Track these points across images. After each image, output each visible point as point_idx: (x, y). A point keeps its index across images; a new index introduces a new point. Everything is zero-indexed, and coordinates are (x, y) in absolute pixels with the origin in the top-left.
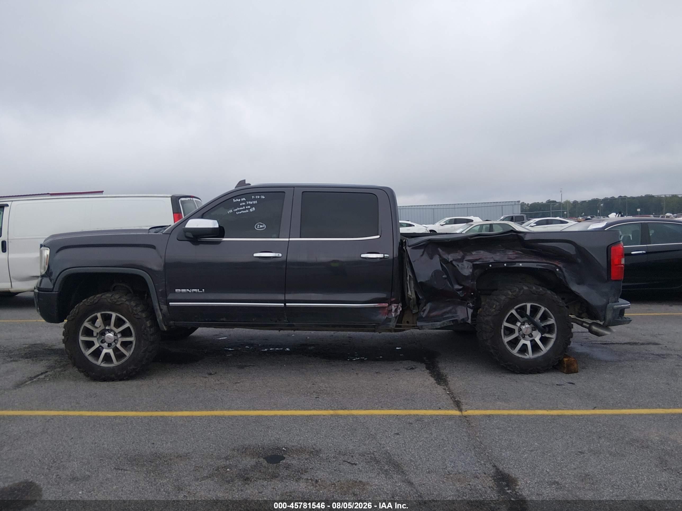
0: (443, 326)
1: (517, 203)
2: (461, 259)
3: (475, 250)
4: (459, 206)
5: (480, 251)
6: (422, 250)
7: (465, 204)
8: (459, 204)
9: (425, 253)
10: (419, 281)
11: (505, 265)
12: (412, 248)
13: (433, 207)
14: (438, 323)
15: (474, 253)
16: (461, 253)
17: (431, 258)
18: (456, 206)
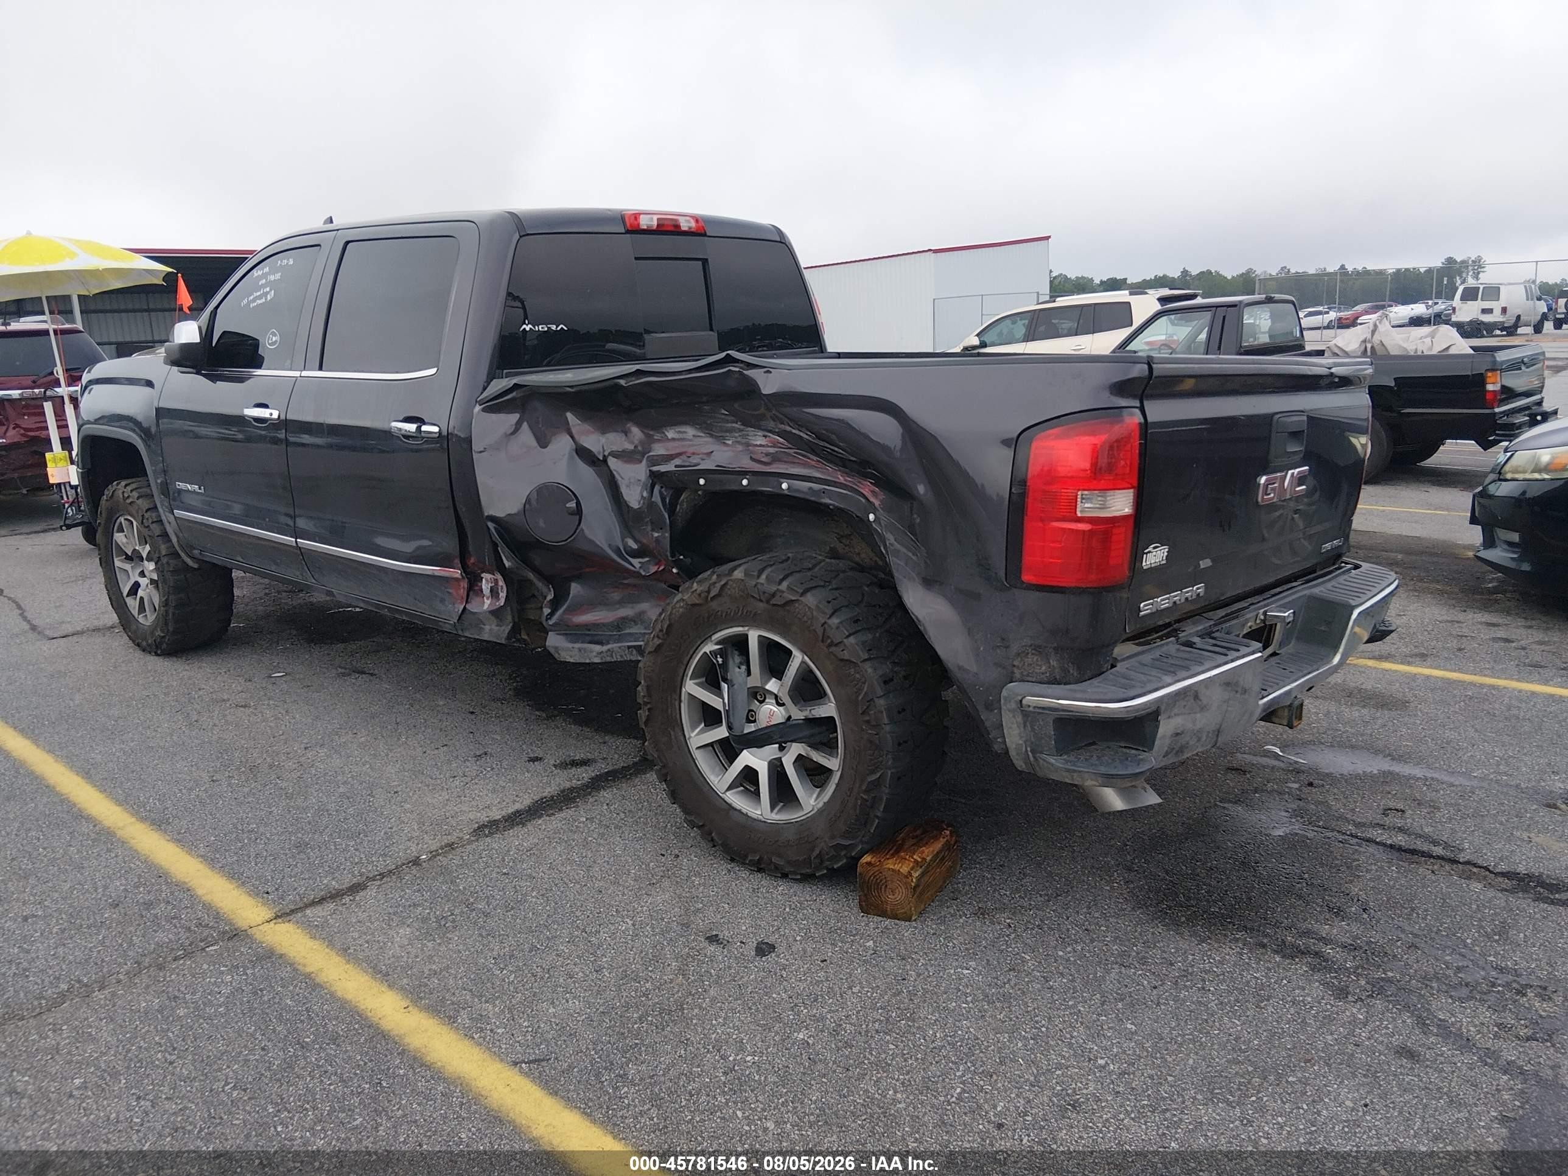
0: (609, 659)
2: (633, 452)
3: (674, 424)
5: (683, 429)
6: (516, 417)
9: (525, 425)
10: (486, 514)
11: (745, 482)
12: (484, 410)
14: (598, 648)
15: (671, 434)
16: (636, 432)
17: (543, 443)
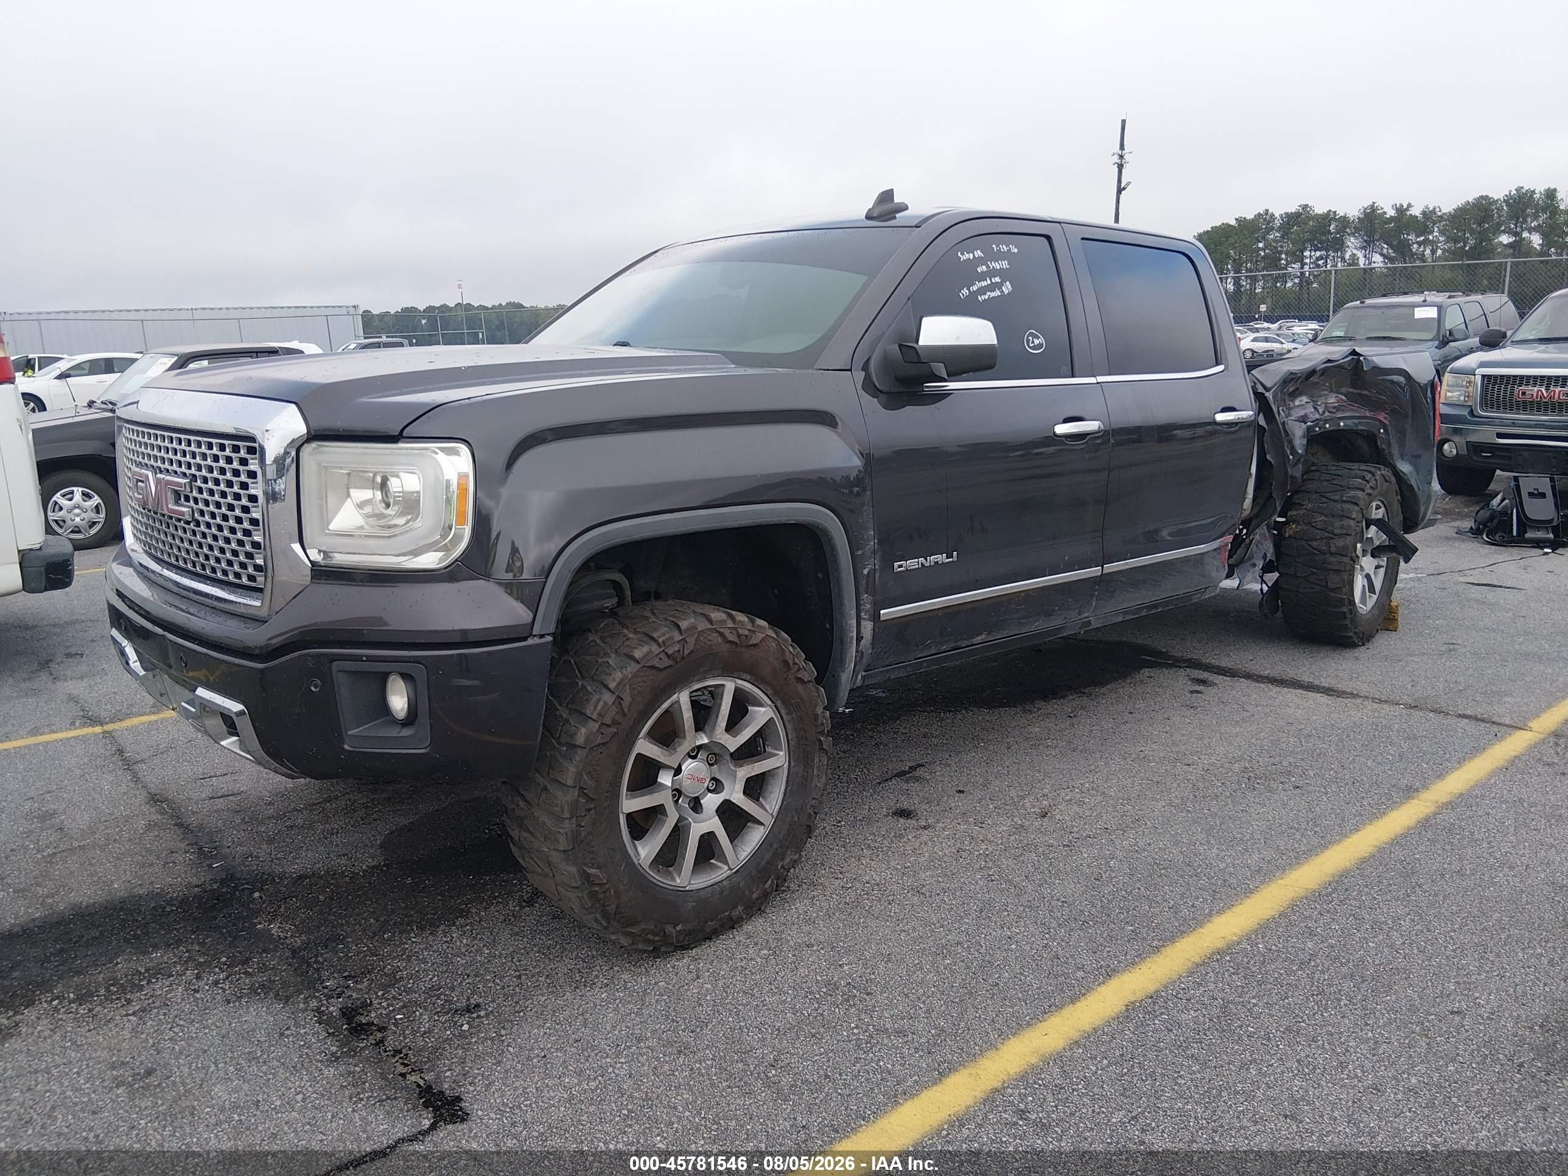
1: (352, 311)
4: (206, 314)
5: (1302, 398)
7: (221, 309)
8: (204, 309)
11: (1327, 426)
13: (142, 315)
15: (1297, 403)
18: (198, 315)
